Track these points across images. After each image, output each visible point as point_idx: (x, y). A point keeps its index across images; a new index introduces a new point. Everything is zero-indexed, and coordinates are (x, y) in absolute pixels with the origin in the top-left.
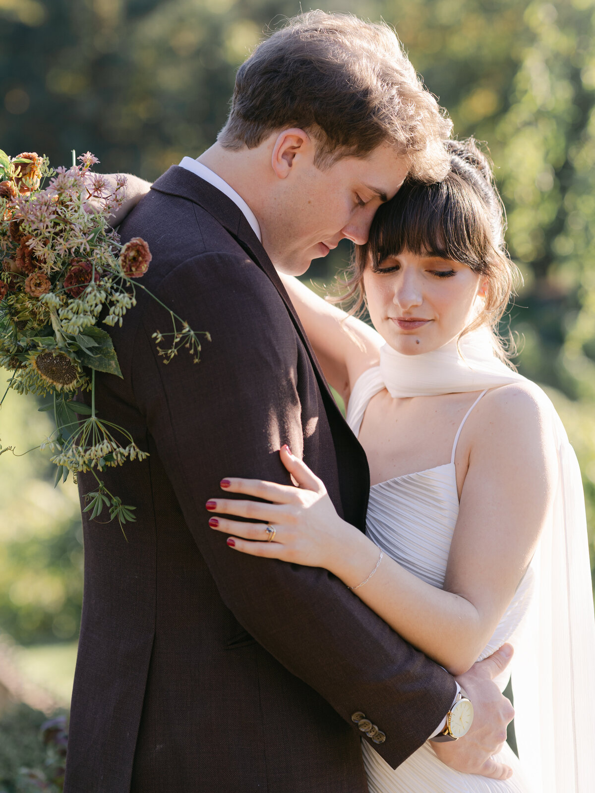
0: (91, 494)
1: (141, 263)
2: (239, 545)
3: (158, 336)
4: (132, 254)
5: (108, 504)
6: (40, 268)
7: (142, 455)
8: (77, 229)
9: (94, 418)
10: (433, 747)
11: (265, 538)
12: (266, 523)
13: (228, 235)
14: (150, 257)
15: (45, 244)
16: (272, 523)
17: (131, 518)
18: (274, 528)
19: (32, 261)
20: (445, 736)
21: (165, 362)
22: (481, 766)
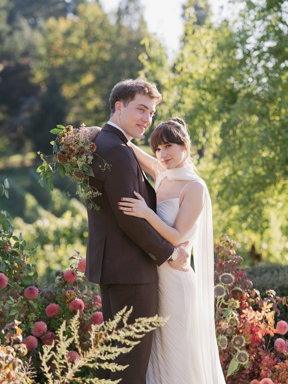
0: (90, 204)
1: (94, 148)
2: (125, 213)
3: (100, 166)
4: (92, 147)
5: (94, 206)
6: (74, 152)
7: (101, 194)
8: (80, 142)
9: (88, 186)
10: (169, 263)
11: (131, 211)
12: (131, 207)
13: (120, 139)
14: (96, 147)
15: (74, 147)
16: (133, 208)
17: (99, 209)
18: (133, 209)
19: (72, 151)
20: (171, 260)
21: (103, 171)
22: (180, 268)
